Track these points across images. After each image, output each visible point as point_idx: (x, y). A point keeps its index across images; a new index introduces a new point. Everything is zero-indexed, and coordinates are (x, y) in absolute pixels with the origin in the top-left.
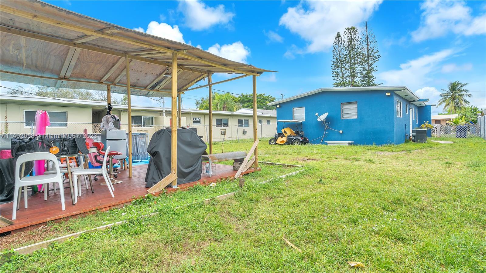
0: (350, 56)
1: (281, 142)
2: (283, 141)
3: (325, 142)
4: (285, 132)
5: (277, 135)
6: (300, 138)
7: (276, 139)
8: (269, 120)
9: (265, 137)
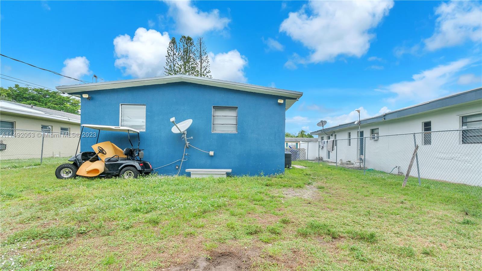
0: (185, 68)
1: (89, 172)
2: (96, 170)
3: (187, 170)
4: (102, 151)
5: (80, 157)
6: (136, 164)
7: (76, 165)
8: (65, 127)
9: (55, 156)
